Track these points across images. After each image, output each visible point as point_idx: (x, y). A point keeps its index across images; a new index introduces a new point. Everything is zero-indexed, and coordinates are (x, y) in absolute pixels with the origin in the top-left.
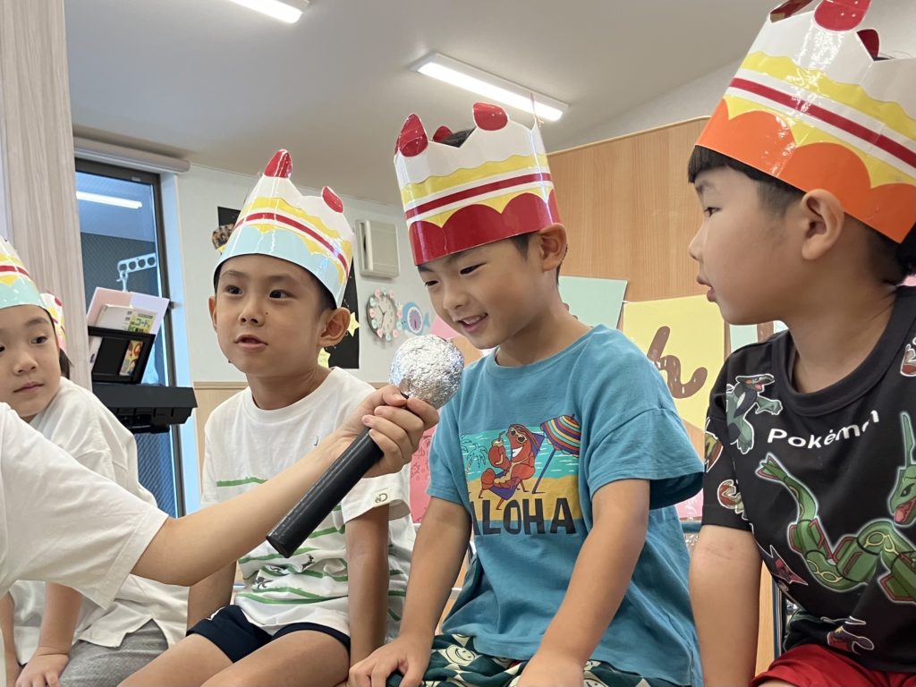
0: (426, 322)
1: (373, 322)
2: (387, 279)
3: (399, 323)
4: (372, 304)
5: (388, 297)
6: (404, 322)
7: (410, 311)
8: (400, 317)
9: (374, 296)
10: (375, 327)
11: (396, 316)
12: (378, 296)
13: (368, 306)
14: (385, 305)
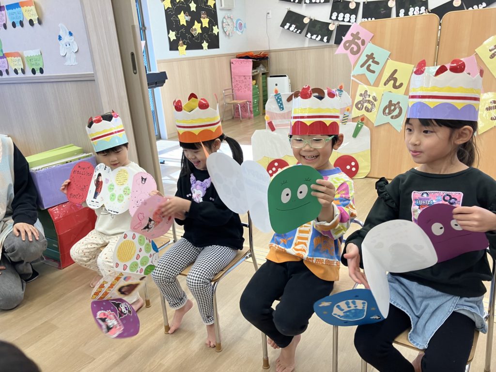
0: (245, 27)
1: (225, 29)
2: (230, 10)
3: (235, 28)
4: (225, 21)
5: (230, 18)
6: (236, 27)
7: (238, 23)
8: (235, 26)
9: (224, 18)
10: (225, 31)
11: (234, 26)
12: (226, 17)
13: (223, 22)
14: (229, 21)
